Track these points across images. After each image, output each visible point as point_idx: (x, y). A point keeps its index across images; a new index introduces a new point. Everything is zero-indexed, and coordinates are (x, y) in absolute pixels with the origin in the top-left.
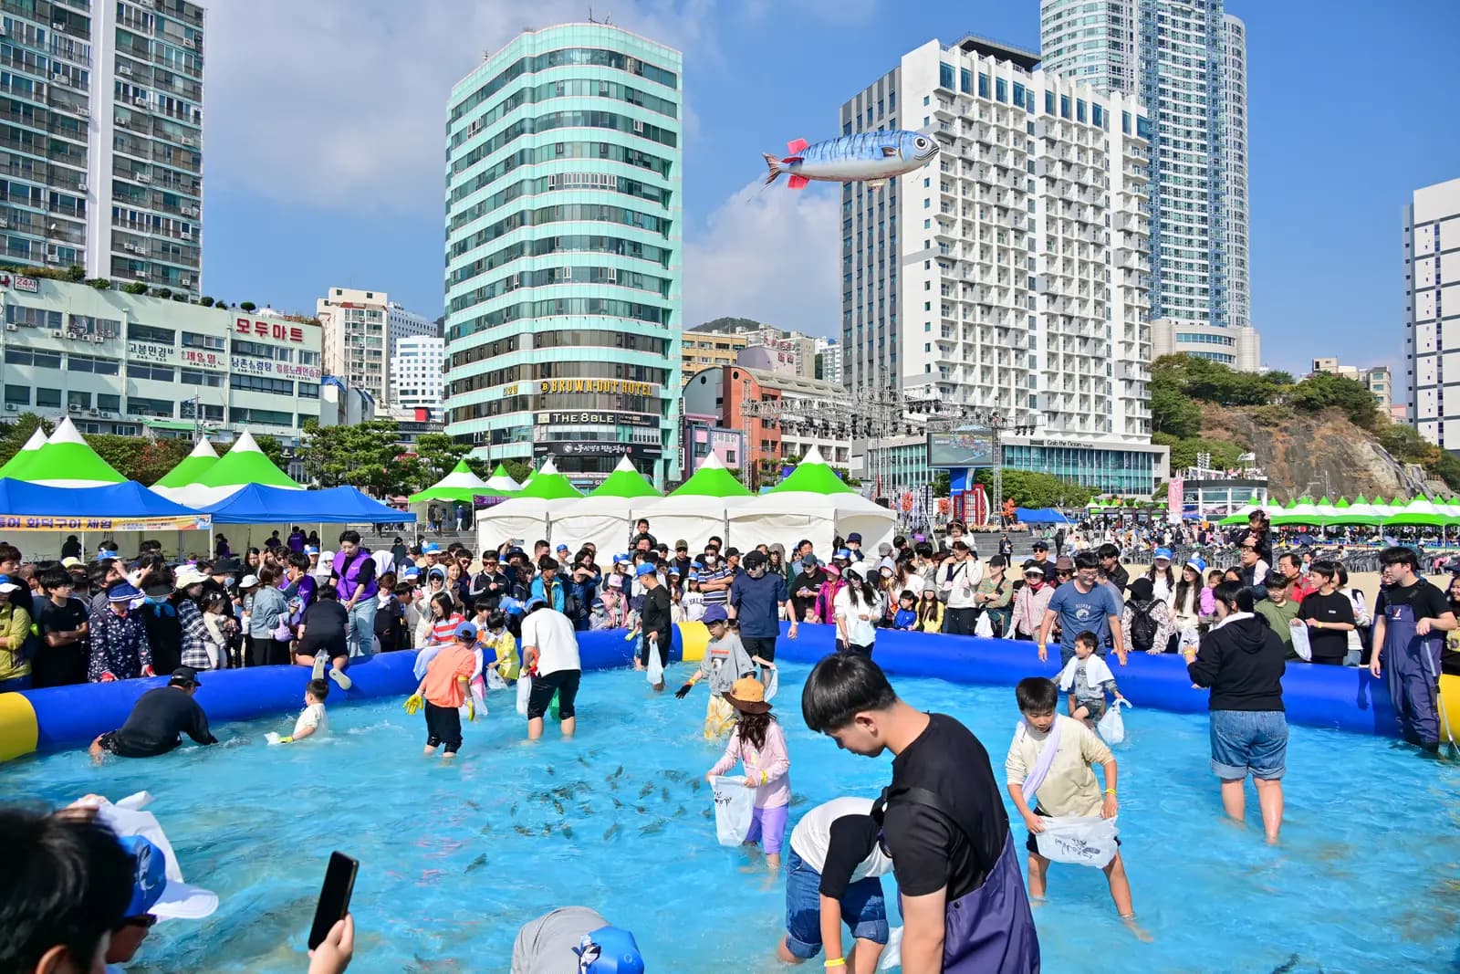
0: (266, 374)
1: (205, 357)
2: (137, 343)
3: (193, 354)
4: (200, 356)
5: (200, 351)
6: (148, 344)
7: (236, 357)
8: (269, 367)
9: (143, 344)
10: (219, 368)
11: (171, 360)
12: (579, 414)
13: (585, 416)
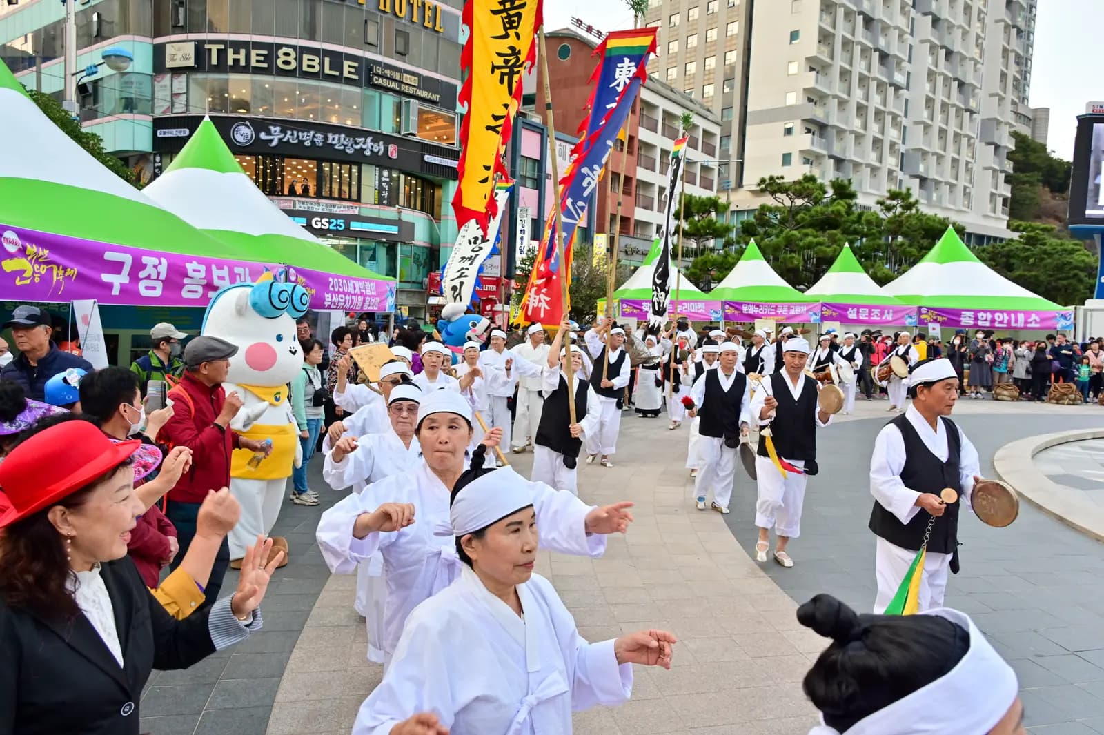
12: (273, 49)
13: (287, 54)
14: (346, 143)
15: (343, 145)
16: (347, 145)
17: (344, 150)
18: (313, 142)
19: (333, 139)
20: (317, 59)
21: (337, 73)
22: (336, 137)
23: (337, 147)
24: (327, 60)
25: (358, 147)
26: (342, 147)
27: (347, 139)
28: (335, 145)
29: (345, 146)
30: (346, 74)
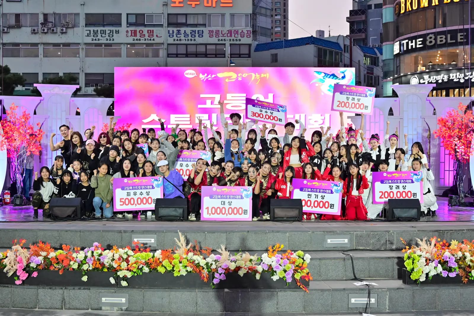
0: (199, 40)
1: (145, 33)
2: (92, 29)
3: (135, 32)
4: (141, 32)
5: (142, 28)
6: (99, 29)
7: (171, 29)
8: (201, 35)
9: (96, 29)
10: (157, 40)
11: (118, 38)
12: (424, 36)
13: (431, 38)
14: (460, 77)
15: (458, 78)
16: (460, 78)
17: (459, 81)
18: (443, 80)
19: (453, 76)
20: (444, 37)
21: (454, 41)
22: (455, 75)
23: (455, 80)
24: (449, 36)
25: (466, 78)
26: (458, 80)
27: (460, 75)
28: (454, 79)
29: (459, 79)
30: (459, 40)
